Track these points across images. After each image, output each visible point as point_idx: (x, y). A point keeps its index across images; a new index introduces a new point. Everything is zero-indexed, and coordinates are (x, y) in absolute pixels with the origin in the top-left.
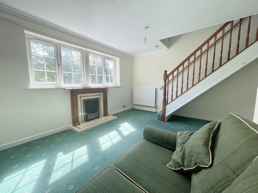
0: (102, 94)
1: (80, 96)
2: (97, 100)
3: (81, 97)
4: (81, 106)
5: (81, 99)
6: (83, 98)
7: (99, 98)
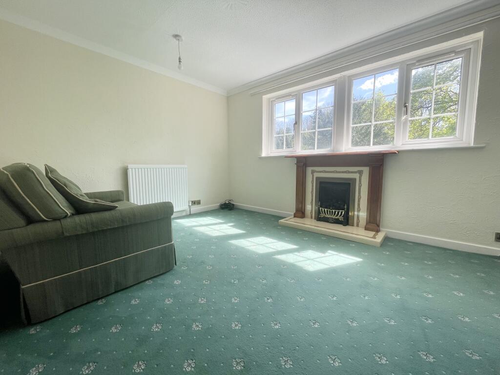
0: (366, 171)
1: (312, 170)
2: (349, 184)
3: (313, 172)
4: (313, 189)
5: (313, 176)
6: (316, 175)
7: (355, 179)
